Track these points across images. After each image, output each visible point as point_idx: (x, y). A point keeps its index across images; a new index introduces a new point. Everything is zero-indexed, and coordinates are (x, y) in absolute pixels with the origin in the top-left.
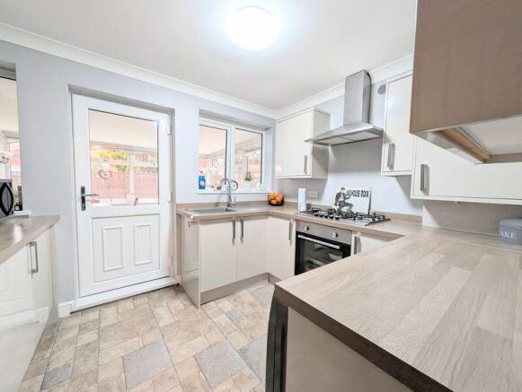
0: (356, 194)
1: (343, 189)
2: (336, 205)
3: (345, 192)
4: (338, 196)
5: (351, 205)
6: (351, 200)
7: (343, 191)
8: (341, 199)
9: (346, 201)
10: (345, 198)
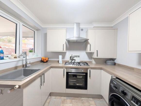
0: (76, 56)
1: (72, 55)
2: (70, 60)
3: (73, 56)
4: (71, 57)
5: (75, 60)
6: (75, 58)
7: (72, 56)
8: (72, 58)
9: (74, 59)
10: (73, 58)
